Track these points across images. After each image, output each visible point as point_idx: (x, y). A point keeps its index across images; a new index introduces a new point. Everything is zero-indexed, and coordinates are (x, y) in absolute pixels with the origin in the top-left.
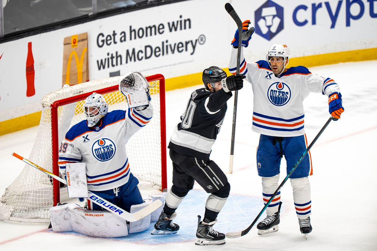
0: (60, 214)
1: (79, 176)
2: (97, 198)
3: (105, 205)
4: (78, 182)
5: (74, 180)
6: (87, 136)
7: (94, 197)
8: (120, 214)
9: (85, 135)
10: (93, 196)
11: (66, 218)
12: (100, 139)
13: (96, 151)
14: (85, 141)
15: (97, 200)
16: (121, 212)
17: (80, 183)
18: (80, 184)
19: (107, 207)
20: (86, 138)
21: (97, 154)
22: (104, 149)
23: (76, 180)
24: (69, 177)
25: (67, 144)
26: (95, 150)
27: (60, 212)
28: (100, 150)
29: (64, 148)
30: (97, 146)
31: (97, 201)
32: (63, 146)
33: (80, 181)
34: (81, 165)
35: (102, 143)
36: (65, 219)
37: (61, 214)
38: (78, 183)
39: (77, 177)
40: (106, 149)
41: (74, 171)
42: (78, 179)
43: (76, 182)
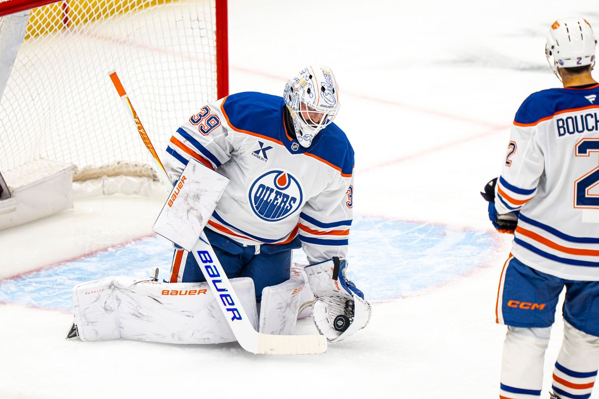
0: (95, 299)
1: (202, 198)
2: (211, 261)
3: (216, 284)
4: (192, 208)
5: (186, 199)
6: (270, 148)
7: (206, 255)
8: (233, 319)
9: (267, 142)
10: (207, 252)
11: (109, 308)
12: (286, 172)
13: (261, 189)
14: (257, 152)
15: (208, 264)
16: (238, 316)
17: (195, 212)
18: (193, 215)
19: (219, 290)
20: (264, 150)
21: (258, 195)
22: (276, 196)
23: (190, 201)
24: (180, 187)
25: (218, 121)
26: (262, 186)
27: (96, 295)
28: (269, 192)
29: (208, 124)
30: (269, 181)
31: (207, 267)
32: (208, 117)
33: (196, 208)
34: (219, 179)
35: (282, 181)
36: (106, 309)
37: (98, 299)
38: (188, 211)
39: (197, 197)
40: (280, 200)
41: (197, 182)
42: (196, 202)
43: (187, 207)
